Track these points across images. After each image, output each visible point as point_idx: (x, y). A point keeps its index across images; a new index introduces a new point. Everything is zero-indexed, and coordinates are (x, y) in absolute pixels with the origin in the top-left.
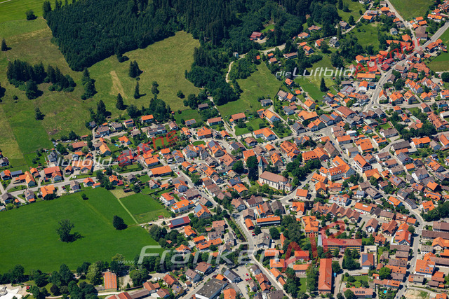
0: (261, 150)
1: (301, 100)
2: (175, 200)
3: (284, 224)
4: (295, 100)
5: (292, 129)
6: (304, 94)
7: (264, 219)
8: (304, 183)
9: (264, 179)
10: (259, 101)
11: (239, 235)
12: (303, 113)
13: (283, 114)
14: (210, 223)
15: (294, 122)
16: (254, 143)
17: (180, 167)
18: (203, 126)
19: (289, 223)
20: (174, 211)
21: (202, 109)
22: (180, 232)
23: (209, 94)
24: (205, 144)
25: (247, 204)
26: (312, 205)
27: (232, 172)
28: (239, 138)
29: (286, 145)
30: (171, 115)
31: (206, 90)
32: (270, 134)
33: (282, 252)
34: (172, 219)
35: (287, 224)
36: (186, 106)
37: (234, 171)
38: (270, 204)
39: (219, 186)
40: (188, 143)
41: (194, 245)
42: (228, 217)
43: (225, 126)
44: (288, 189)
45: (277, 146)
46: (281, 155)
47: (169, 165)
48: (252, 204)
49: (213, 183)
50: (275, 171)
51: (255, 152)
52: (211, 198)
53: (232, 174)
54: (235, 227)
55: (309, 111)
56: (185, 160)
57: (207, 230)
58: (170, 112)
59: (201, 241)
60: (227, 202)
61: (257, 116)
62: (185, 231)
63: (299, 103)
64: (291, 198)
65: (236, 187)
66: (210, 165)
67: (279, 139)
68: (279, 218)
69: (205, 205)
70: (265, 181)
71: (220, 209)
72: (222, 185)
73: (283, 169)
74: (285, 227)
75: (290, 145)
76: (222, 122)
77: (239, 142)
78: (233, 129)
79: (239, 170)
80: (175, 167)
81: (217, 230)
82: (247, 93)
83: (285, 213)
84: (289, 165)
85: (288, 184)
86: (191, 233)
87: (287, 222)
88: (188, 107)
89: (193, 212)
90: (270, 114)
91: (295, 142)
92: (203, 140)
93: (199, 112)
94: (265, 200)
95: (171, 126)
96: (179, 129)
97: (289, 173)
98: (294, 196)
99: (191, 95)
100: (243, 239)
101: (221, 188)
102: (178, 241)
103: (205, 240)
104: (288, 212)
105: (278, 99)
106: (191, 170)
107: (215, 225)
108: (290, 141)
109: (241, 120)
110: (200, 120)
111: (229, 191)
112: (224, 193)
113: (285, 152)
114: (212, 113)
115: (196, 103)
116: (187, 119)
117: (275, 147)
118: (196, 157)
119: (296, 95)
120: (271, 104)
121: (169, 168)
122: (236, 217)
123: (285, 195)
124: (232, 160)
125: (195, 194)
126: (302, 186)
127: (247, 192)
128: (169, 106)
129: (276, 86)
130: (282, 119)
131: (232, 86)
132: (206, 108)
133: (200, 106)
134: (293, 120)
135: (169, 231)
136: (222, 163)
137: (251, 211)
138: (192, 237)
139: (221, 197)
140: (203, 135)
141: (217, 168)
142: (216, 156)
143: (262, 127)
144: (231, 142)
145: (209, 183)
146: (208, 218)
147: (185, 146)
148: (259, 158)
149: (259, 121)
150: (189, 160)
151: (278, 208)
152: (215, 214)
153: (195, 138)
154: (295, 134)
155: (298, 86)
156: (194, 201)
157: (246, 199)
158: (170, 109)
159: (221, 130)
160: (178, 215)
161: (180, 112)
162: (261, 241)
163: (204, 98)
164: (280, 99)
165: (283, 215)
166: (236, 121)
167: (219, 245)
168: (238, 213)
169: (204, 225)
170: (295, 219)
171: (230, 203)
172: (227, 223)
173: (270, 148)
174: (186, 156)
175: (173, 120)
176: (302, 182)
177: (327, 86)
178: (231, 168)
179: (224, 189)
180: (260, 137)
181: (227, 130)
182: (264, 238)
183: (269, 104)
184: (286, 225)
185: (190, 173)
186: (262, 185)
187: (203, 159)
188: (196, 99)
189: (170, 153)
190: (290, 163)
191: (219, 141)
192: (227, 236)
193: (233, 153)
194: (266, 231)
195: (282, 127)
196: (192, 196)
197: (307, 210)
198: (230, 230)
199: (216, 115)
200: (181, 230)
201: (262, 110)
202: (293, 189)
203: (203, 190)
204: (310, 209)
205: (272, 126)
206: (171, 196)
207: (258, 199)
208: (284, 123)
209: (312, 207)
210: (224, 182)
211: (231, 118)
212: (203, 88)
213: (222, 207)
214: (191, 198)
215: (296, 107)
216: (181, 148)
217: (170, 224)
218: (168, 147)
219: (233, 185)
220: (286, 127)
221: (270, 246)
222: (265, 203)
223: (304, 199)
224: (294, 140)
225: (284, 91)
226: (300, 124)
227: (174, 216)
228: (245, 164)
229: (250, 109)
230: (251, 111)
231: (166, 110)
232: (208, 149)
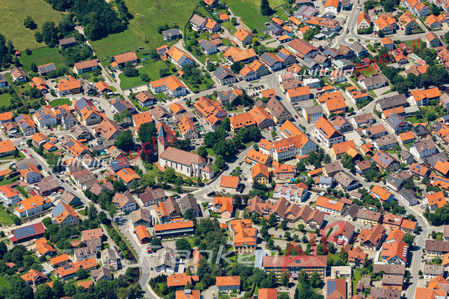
0: (162, 113)
1: (229, 30)
2: (21, 196)
3: (199, 234)
4: (220, 30)
5: (214, 78)
6: (234, 19)
7: (167, 226)
8: (233, 166)
9: (167, 160)
10: (160, 33)
11: (125, 253)
12: (231, 51)
13: (199, 54)
14: (77, 234)
15: (218, 65)
16: (151, 101)
17: (30, 143)
18: (68, 74)
19: (208, 231)
20: (18, 214)
21: (65, 46)
22: (29, 249)
23: (78, 23)
24: (70, 103)
25: (140, 202)
26: (246, 202)
27: (115, 149)
28: (127, 93)
29: (204, 103)
30: (14, 57)
31: (72, 16)
32: (177, 86)
33: (196, 278)
34: (15, 227)
35: (205, 233)
36: (40, 42)
37: (119, 147)
38: (178, 201)
39: (94, 172)
40: (43, 103)
41: (52, 269)
42: (107, 223)
43: (104, 73)
44: (206, 175)
45: (190, 106)
46: (195, 120)
47: (12, 140)
48: (148, 201)
49: (83, 168)
50: (186, 146)
51: (153, 115)
52: (80, 192)
53: (115, 152)
54: (119, 240)
55: (242, 48)
56: (37, 131)
57: (74, 244)
58: (13, 52)
59: (63, 263)
60: (106, 199)
61: (156, 57)
62: (37, 247)
63: (226, 34)
64: (211, 191)
65: (121, 174)
66: (79, 138)
67: (192, 95)
68: (191, 224)
69: (71, 204)
70: (169, 163)
71: (94, 209)
72: (97, 171)
73: (199, 142)
74: (202, 238)
75: (210, 104)
76: (99, 67)
77: (127, 99)
78: (117, 78)
79: (126, 146)
80: (20, 142)
81: (89, 244)
82: (141, 19)
83: (201, 215)
84: (208, 136)
85: (207, 168)
86: (46, 250)
87: (204, 229)
88: (43, 44)
89: (50, 215)
90: (178, 54)
91: (218, 99)
92: (67, 97)
93: (60, 52)
94: (168, 194)
95: (15, 74)
96: (28, 80)
97: (209, 150)
98: (216, 187)
99: (47, 24)
100: (131, 257)
101: (96, 176)
102: (25, 263)
103: (70, 261)
104: (206, 214)
105: (190, 28)
106: (47, 147)
107: (86, 236)
108: (210, 97)
109: (130, 64)
110: (63, 65)
111: (109, 180)
112: (101, 184)
113: (201, 115)
114: (82, 54)
115: (55, 37)
116: (42, 64)
117: (185, 107)
118: (55, 126)
119: (220, 22)
120: (180, 37)
121: (11, 144)
122: (121, 222)
123: (202, 185)
124: (114, 130)
125: (54, 186)
126: (230, 170)
127: (139, 182)
128: (10, 43)
129: (189, 8)
130: (198, 62)
131: (116, 9)
132: (71, 45)
133: (62, 42)
134: (215, 63)
135: (10, 247)
136: (98, 134)
137: (145, 213)
138: (48, 257)
139: (96, 190)
140: (68, 89)
141: (90, 143)
142: (89, 124)
143: (164, 75)
144: (113, 100)
145: (78, 169)
146: (75, 225)
147: (37, 107)
148: (158, 126)
149: (160, 65)
150: (44, 131)
151: (190, 207)
152: (87, 218)
153: (53, 94)
154: (219, 86)
155: (223, 8)
156: (52, 198)
157: (138, 192)
158: (12, 47)
159: (96, 81)
160: (26, 220)
161: (29, 53)
162: (162, 262)
163: (69, 29)
164: (195, 29)
165: (198, 219)
166: (122, 65)
167: (92, 268)
168: (125, 217)
169: (69, 236)
170: (218, 225)
171: (110, 200)
172: (106, 233)
173: (178, 109)
174: (39, 124)
175: (19, 65)
176: (230, 165)
177: (272, 6)
178: (112, 142)
179: (101, 178)
180: (160, 92)
181: (107, 81)
182: (168, 256)
183: (176, 38)
184: (203, 235)
185: (45, 152)
186: (164, 170)
187: (67, 129)
188: (56, 31)
189: (13, 120)
190: (210, 133)
191: (94, 98)
192: (105, 254)
193: (117, 117)
194: (170, 244)
195: (197, 74)
196: (49, 189)
197: (238, 210)
198: (111, 243)
199: (88, 56)
200: (30, 246)
201: (166, 46)
202: (216, 175)
203: (68, 179)
204: (242, 207)
205: (181, 73)
206: (15, 190)
207: (158, 193)
208: (200, 68)
209: (246, 205)
210: (101, 166)
211: (113, 60)
212: (67, 13)
213: (97, 206)
214: (46, 193)
215: (221, 42)
216: (31, 111)
217: (13, 236)
218: (9, 109)
219: (116, 171)
220: (204, 74)
221: (176, 270)
222: (169, 200)
223: (233, 192)
224: (216, 96)
225: (201, 15)
226: (226, 70)
227: (18, 222)
228: (136, 135)
229: (145, 46)
230: (147, 48)
231: (6, 49)
232: (75, 113)
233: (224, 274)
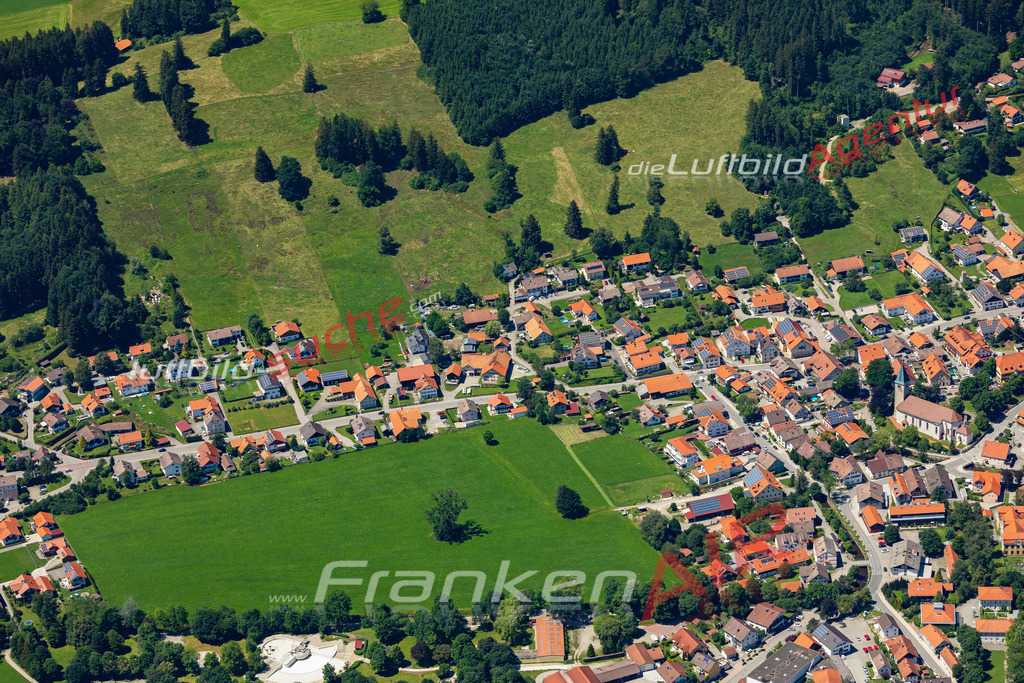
0: (899, 346)
1: (993, 232)
2: (700, 455)
3: (952, 523)
4: (980, 231)
5: (972, 299)
6: (1001, 217)
7: (907, 509)
8: (999, 428)
9: (907, 414)
10: (897, 231)
11: (847, 544)
12: (998, 263)
13: (951, 264)
15: (978, 282)
16: (884, 328)
17: (712, 378)
18: (766, 283)
19: (966, 519)
20: (696, 480)
21: (763, 244)
22: (711, 530)
23: (781, 211)
24: (769, 325)
25: (868, 472)
26: (1019, 480)
27: (833, 394)
28: (849, 314)
29: (960, 335)
30: (691, 255)
31: (774, 201)
32: (921, 308)
33: (949, 587)
34: (691, 498)
35: (962, 522)
36: (727, 235)
37: (838, 392)
38: (922, 473)
39: (803, 425)
40: (731, 322)
42: (822, 499)
43: (817, 285)
44: (963, 439)
45: (938, 338)
46: (945, 358)
47: (687, 372)
48: (879, 470)
49: (787, 418)
50: (933, 395)
51: (886, 349)
52: (782, 454)
53: (832, 399)
54: (838, 525)
55: (1012, 258)
56: (722, 363)
58: (690, 248)
59: (760, 554)
60: (820, 465)
61: (891, 265)
62: (723, 529)
63: (989, 238)
64: (968, 462)
65: (841, 430)
66: (782, 375)
67: (941, 322)
68: (941, 508)
69: (770, 470)
70: (909, 419)
71: (803, 479)
72: (807, 425)
73: (952, 391)
74: (957, 529)
75: (968, 337)
76: (810, 276)
77: (850, 324)
78: (835, 293)
79: (849, 391)
81: (797, 529)
82: (869, 211)
83: (954, 496)
84: (965, 384)
85: (963, 429)
86: (735, 534)
87: (960, 517)
88: (732, 239)
89: (740, 484)
90: (921, 263)
91: (979, 329)
92: (765, 316)
93: (755, 252)
94: (908, 462)
95: (692, 280)
96: (710, 289)
97: (967, 403)
98: (976, 456)
99: (739, 211)
100: (856, 552)
101: (806, 431)
103: (769, 551)
104: (962, 495)
105: (939, 226)
106: (737, 385)
107: (791, 516)
108: (967, 327)
109: (855, 273)
110: (758, 271)
111: (825, 438)
112: (813, 443)
113: (955, 352)
115: (749, 229)
116: (729, 266)
117: (932, 340)
118: (748, 357)
119: (981, 220)
120: (925, 238)
121: (686, 378)
122: (840, 499)
123: (955, 452)
124: (833, 367)
125: (747, 443)
126: (996, 434)
127: (867, 443)
128: (686, 235)
129: (936, 197)
130: (949, 275)
131: (834, 193)
132: (772, 242)
133: (759, 237)
134: (974, 278)
135: (685, 526)
136: (809, 372)
137: (875, 488)
139: (807, 452)
140: (766, 305)
141: (797, 383)
142: (796, 356)
143: (902, 291)
144: (830, 323)
145: (779, 419)
146: (777, 500)
147: (723, 328)
148: (897, 369)
149: (895, 277)
150: (731, 362)
151: (939, 484)
152: (793, 490)
153: (746, 311)
154: (979, 311)
155: (986, 200)
156: (743, 459)
157: (865, 458)
158: (689, 241)
159: (806, 295)
160: (707, 489)
161: (712, 250)
162: (901, 560)
163: (769, 219)
164: (945, 228)
165: (951, 501)
166: (842, 275)
167: (801, 564)
168: (846, 492)
170: (980, 511)
171: (826, 467)
172: (821, 515)
173: (922, 342)
174: (725, 353)
175: (697, 267)
176: (994, 426)
178: (830, 384)
179: (813, 435)
180: (896, 315)
181: (821, 296)
182: (908, 552)
183: (919, 239)
184: (958, 525)
185: (734, 393)
186: (902, 428)
187: (765, 361)
188: (751, 221)
189: (689, 344)
190: (968, 379)
191: (802, 320)
192: (820, 544)
193: (836, 349)
194: (911, 535)
195: (948, 293)
196: (740, 446)
197: (1006, 492)
198: (827, 529)
199: (794, 259)
200: (714, 526)
201: (904, 251)
202: (975, 440)
203: (766, 433)
204: (1013, 488)
205: (926, 290)
206: (691, 445)
207: (894, 461)
208: (953, 284)
209: (1019, 485)
210: (812, 417)
211: (830, 267)
212: (766, 196)
213: (808, 475)
214: (736, 452)
215: (982, 248)
216: (714, 333)
217: (687, 510)
218: (683, 330)
219: (834, 426)
220: (958, 293)
221: (920, 573)
222: (910, 471)
223: (1000, 465)
224: (976, 325)
225: (954, 208)
226: (991, 289)
227: (696, 491)
228: (862, 376)
229: (875, 249)
230: (878, 252)
231: (680, 244)
232: (775, 339)
233: (988, 583)
